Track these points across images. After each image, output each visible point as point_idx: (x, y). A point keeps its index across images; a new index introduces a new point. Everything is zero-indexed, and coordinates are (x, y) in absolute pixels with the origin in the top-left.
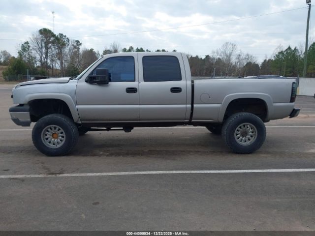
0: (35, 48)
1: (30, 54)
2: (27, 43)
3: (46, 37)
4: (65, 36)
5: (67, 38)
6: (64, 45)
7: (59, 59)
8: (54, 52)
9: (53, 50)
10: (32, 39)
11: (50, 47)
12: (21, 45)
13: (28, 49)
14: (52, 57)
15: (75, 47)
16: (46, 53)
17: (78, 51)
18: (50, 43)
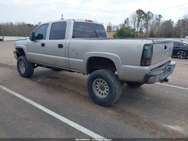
0: (131, 21)
1: (128, 25)
2: (128, 19)
3: (139, 15)
4: (151, 13)
5: (153, 14)
6: (149, 18)
7: (145, 27)
8: (143, 23)
9: (143, 22)
10: (131, 16)
11: (141, 20)
12: (124, 20)
13: (128, 22)
14: (141, 26)
15: (157, 19)
16: (138, 24)
17: (160, 21)
18: (141, 18)
